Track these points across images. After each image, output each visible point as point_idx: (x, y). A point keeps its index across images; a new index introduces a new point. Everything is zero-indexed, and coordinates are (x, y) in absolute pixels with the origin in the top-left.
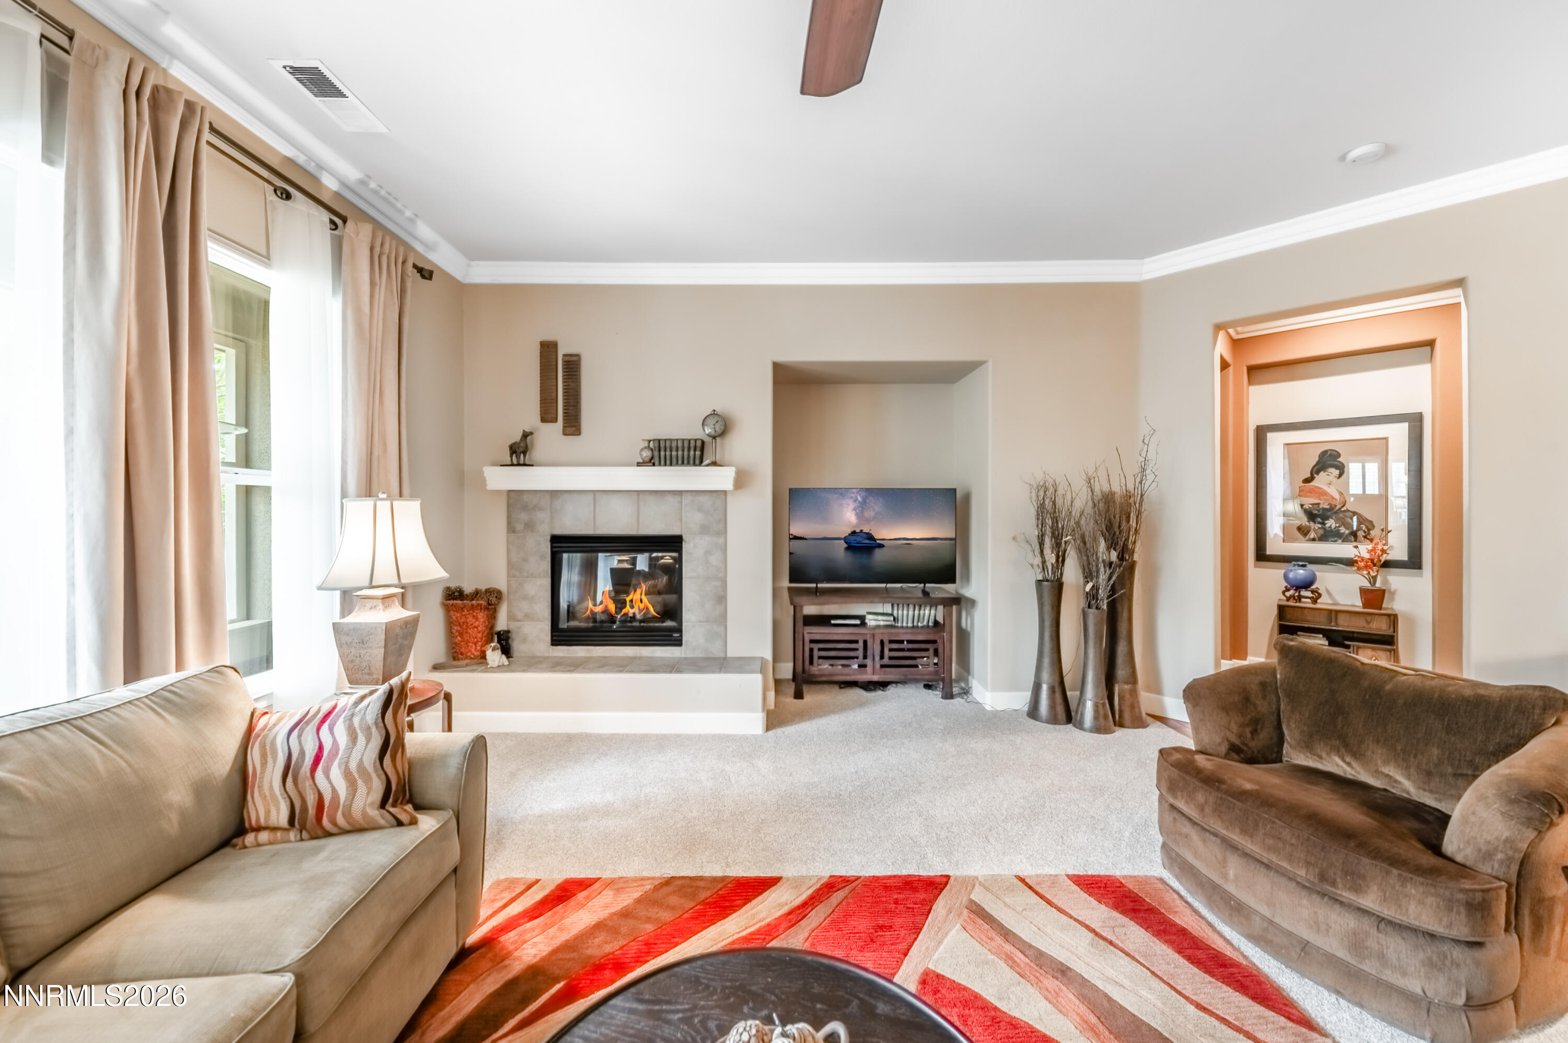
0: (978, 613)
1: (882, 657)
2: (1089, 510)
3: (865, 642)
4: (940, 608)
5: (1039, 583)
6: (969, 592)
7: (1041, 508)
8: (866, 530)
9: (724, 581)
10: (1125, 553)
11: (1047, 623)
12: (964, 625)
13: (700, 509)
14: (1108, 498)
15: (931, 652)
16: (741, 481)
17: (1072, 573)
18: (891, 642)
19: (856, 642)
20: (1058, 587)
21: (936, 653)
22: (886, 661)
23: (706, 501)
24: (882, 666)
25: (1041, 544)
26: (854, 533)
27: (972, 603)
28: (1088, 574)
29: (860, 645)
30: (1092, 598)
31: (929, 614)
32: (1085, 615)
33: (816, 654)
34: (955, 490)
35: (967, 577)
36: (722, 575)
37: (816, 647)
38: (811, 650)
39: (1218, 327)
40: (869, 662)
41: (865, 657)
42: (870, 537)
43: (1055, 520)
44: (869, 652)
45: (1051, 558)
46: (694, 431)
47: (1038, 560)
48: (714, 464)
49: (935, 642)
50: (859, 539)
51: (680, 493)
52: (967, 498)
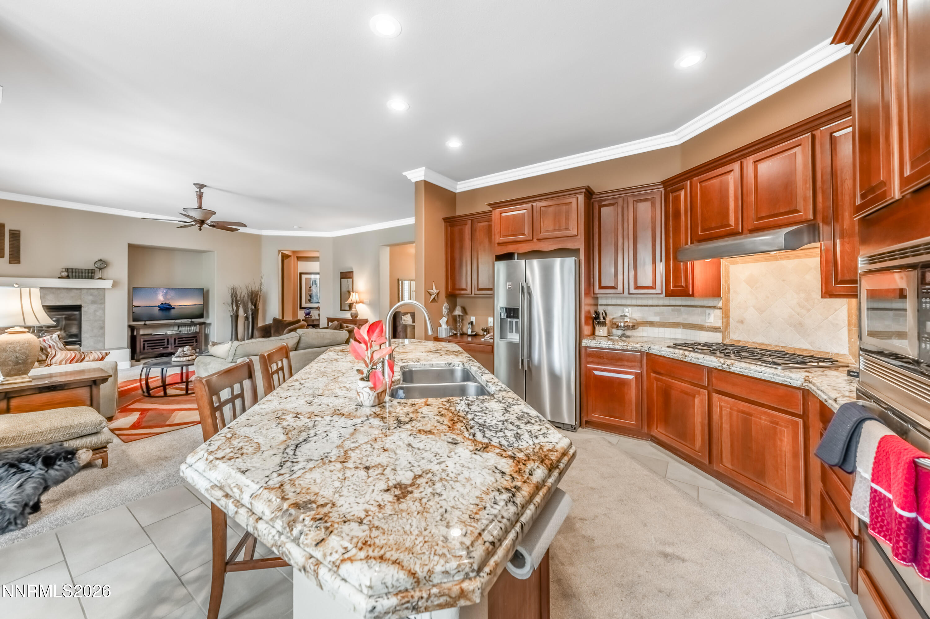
0: (212, 327)
1: (175, 343)
2: (246, 295)
3: (168, 340)
4: (198, 326)
5: (231, 316)
6: (208, 321)
7: (232, 294)
8: (167, 302)
9: (104, 322)
10: (255, 305)
11: (234, 326)
12: (206, 332)
13: (91, 295)
14: (252, 292)
15: (194, 341)
16: (115, 285)
17: (241, 312)
18: (179, 338)
19: (164, 340)
20: (237, 317)
21: (196, 342)
22: (177, 345)
23: (95, 292)
24: (175, 347)
25: (232, 304)
26: (162, 304)
27: (210, 324)
28: (246, 311)
29: (166, 341)
30: (247, 318)
31: (193, 329)
32: (244, 323)
33: (146, 345)
34: (203, 289)
35: (208, 317)
36: (103, 319)
37: (146, 343)
38: (144, 344)
39: (279, 251)
40: (170, 346)
41: (168, 344)
42: (169, 305)
43: (236, 298)
44: (170, 342)
45: (235, 308)
46: (90, 266)
47: (231, 309)
48: (100, 278)
49: (196, 337)
50: (165, 306)
51: (80, 289)
52: (208, 291)
